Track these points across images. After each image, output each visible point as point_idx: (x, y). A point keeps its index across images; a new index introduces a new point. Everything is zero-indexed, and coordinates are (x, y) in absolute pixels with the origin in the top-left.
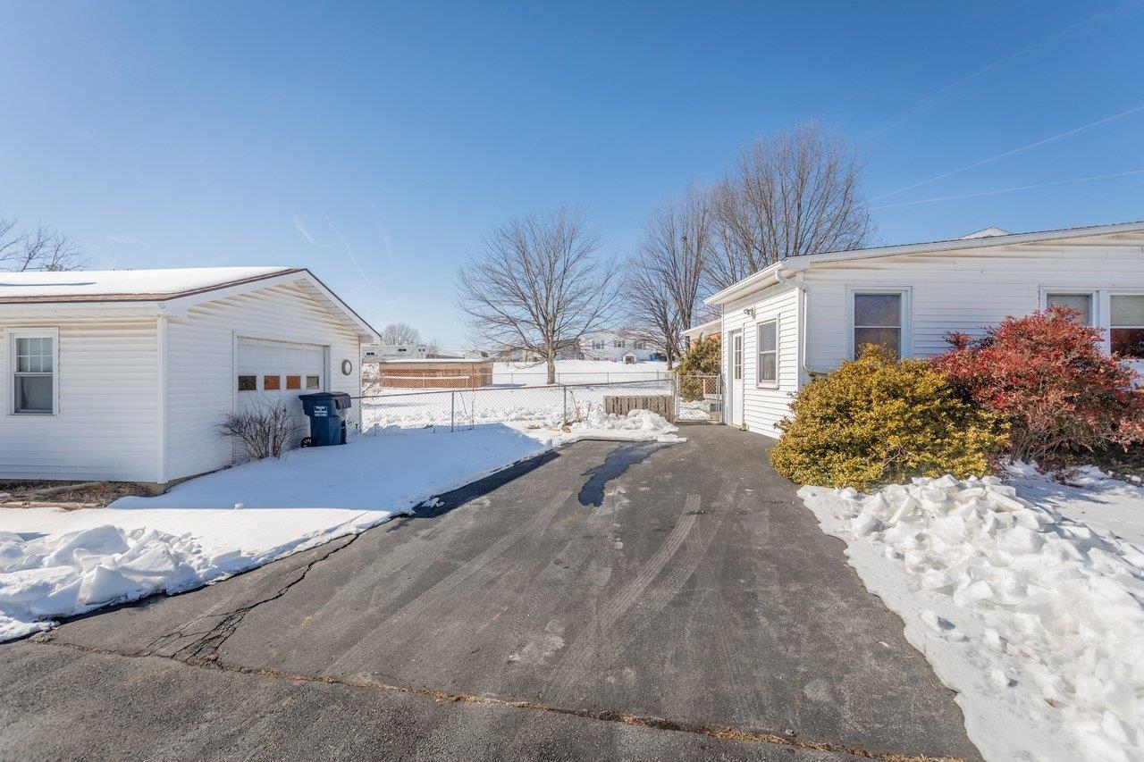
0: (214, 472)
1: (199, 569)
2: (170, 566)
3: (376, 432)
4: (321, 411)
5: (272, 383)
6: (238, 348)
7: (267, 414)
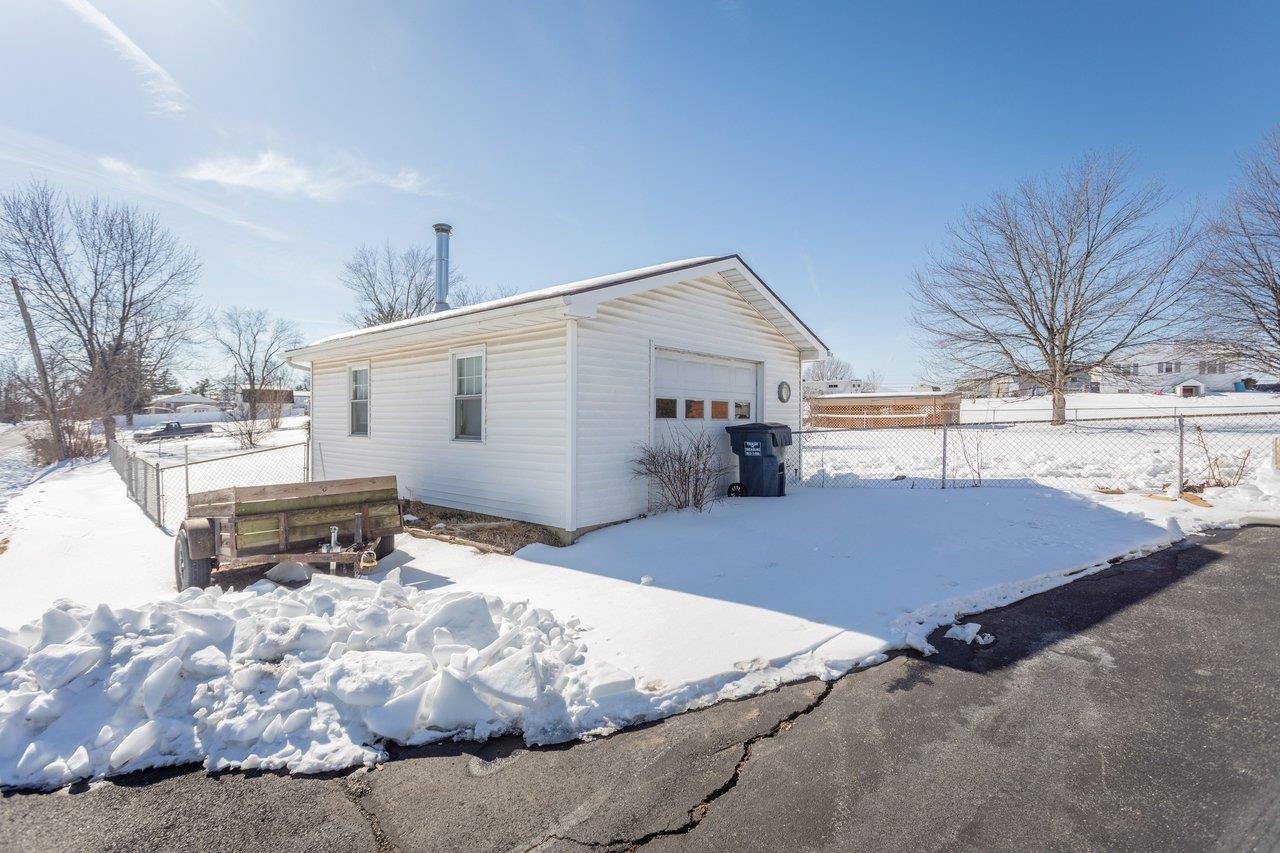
0: (627, 521)
1: (572, 704)
2: (530, 691)
3: (821, 482)
4: (753, 449)
5: (694, 409)
6: (656, 362)
7: (687, 449)
